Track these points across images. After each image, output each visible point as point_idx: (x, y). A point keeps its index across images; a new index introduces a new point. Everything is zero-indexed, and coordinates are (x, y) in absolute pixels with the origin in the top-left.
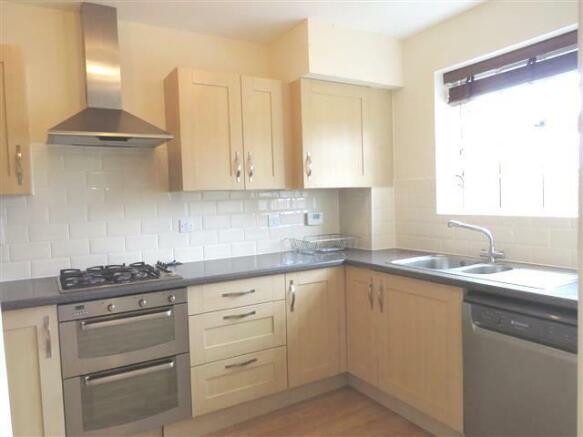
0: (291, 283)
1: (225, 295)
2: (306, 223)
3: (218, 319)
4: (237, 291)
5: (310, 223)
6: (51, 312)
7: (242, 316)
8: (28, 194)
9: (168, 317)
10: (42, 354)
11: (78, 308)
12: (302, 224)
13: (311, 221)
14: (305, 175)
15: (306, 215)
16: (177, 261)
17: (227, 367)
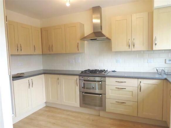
0: (141, 82)
1: (116, 82)
2: (165, 63)
3: (114, 88)
4: (121, 81)
5: (167, 63)
6: (78, 77)
7: (123, 89)
8: (84, 53)
9: (100, 84)
10: (76, 85)
11: (82, 77)
12: (164, 63)
13: (167, 62)
14: (154, 45)
15: (166, 60)
16: (115, 71)
17: (116, 102)
